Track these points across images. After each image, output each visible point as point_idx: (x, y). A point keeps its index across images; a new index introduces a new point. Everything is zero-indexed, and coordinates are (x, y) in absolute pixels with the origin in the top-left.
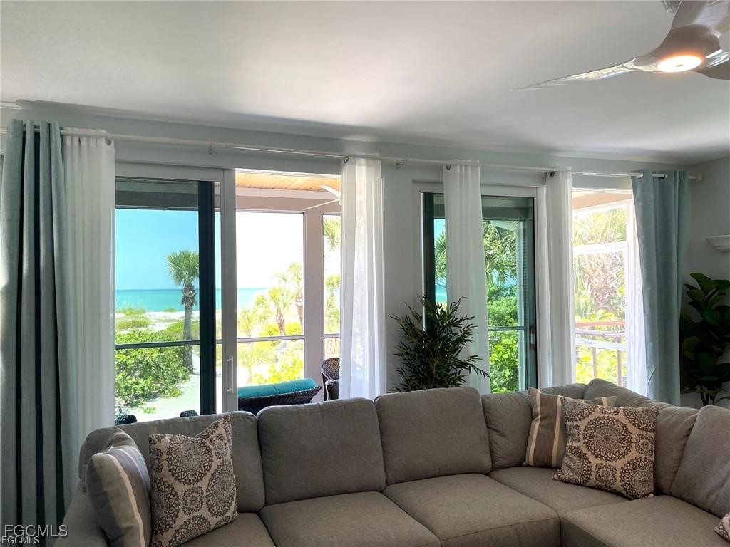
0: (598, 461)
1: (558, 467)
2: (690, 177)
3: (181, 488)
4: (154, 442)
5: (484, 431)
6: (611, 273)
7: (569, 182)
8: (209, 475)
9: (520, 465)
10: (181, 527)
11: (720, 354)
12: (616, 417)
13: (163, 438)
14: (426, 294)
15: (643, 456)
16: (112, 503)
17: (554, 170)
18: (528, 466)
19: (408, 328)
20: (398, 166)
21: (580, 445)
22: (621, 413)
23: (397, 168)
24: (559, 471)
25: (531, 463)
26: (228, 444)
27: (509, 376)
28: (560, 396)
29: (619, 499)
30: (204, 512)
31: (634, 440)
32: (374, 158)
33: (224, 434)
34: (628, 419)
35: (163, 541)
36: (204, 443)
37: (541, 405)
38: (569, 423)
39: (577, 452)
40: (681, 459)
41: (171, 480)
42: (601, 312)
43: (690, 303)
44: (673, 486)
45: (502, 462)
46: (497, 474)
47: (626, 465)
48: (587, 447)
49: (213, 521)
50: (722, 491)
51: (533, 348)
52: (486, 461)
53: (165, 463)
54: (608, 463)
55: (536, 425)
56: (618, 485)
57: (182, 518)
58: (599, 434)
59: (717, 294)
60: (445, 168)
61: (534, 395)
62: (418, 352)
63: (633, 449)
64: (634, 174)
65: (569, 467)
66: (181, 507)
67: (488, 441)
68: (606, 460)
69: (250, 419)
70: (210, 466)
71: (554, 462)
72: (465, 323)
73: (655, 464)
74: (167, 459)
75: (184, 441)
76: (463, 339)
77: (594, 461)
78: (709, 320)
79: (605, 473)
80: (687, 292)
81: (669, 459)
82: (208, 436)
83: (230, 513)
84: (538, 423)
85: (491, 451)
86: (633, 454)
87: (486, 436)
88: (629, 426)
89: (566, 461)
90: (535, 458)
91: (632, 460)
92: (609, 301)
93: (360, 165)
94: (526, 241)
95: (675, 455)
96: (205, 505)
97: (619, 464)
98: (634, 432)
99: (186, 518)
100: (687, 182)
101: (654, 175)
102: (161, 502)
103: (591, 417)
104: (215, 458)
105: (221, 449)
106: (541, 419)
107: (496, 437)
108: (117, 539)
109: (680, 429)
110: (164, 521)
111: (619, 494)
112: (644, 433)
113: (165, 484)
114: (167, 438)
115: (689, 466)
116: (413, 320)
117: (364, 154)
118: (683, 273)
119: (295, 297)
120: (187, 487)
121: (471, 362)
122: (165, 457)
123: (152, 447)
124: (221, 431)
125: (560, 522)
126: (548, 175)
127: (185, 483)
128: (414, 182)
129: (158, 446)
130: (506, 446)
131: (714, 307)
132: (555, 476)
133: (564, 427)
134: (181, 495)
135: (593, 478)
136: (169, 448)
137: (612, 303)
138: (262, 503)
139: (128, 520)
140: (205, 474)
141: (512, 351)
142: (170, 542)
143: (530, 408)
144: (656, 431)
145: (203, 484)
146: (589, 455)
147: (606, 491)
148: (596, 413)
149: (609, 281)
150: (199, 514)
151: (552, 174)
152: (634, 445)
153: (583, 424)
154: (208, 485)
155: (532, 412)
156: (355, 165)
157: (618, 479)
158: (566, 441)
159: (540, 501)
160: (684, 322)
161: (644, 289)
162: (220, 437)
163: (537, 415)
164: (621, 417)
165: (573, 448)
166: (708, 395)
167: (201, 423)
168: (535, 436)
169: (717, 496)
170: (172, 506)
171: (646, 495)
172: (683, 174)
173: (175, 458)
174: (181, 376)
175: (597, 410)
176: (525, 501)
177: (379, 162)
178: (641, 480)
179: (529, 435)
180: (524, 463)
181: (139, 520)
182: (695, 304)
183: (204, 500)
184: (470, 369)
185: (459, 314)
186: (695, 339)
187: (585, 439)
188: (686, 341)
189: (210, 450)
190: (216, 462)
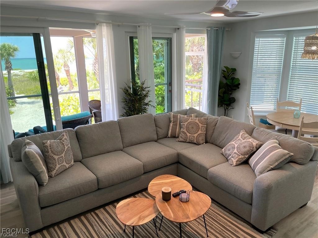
0: (190, 135)
1: (178, 137)
2: (227, 29)
3: (56, 157)
4: (45, 144)
5: (155, 128)
6: (200, 57)
7: (184, 32)
8: (64, 152)
9: (166, 137)
10: (58, 169)
11: (231, 94)
12: (195, 121)
13: (47, 142)
14: (132, 78)
15: (203, 132)
16: (34, 164)
17: (179, 27)
18: (169, 137)
19: (126, 91)
20: (119, 26)
21: (185, 130)
22: (197, 120)
23: (118, 26)
24: (178, 138)
25: (170, 137)
26: (69, 141)
27: (161, 100)
28: (179, 115)
29: (195, 145)
30: (64, 163)
31: (200, 128)
32: (109, 23)
33: (67, 138)
34: (199, 121)
35: (53, 174)
36: (61, 142)
37: (173, 118)
38: (181, 124)
39: (184, 132)
40: (213, 132)
41: (52, 155)
42: (195, 73)
43: (223, 77)
44: (211, 140)
45: (160, 137)
46: (159, 141)
47: (198, 135)
48: (187, 131)
49: (67, 166)
50: (224, 141)
51: (170, 92)
52: (155, 137)
53: (50, 150)
54: (193, 135)
55: (171, 124)
56: (195, 141)
57: (58, 166)
58: (190, 126)
59: (232, 73)
60: (138, 26)
61: (171, 115)
62: (130, 100)
63: (200, 130)
64: (207, 28)
65: (181, 137)
66: (57, 163)
67: (156, 131)
68: (192, 134)
69: (73, 131)
70: (65, 149)
71: (177, 136)
72: (147, 89)
73: (206, 134)
74: (50, 149)
75: (54, 142)
76: (146, 96)
77: (188, 135)
78: (228, 83)
79: (191, 138)
80: (223, 73)
81: (210, 133)
82: (61, 139)
83: (72, 163)
84: (172, 123)
85: (157, 134)
86: (200, 132)
87: (155, 129)
88: (199, 124)
89: (180, 135)
90: (171, 135)
91: (199, 134)
92: (199, 69)
93: (104, 26)
94: (168, 47)
95: (212, 132)
96: (64, 161)
97: (196, 135)
98: (200, 125)
99: (59, 166)
100: (225, 31)
101: (214, 29)
102: (50, 162)
103: (188, 122)
104: (65, 146)
105: (67, 143)
106: (173, 122)
107: (159, 129)
108: (38, 175)
109: (214, 124)
110: (51, 168)
111: (195, 144)
112: (203, 125)
113: (50, 156)
114: (49, 141)
115: (215, 134)
116: (128, 88)
117: (105, 21)
118: (222, 65)
119: (63, 65)
120: (58, 157)
121: (149, 103)
122: (49, 148)
123: (44, 145)
124: (65, 137)
125: (178, 154)
126: (177, 29)
127: (57, 155)
128: (125, 32)
129: (46, 145)
130: (162, 132)
131: (230, 78)
132: (177, 140)
133: (180, 124)
134: (56, 159)
135: (188, 140)
136: (50, 145)
137: (199, 70)
138: (81, 158)
139: (41, 169)
140: (63, 152)
141: (162, 90)
142: (55, 174)
143: (170, 119)
144: (207, 124)
145: (63, 155)
146: (187, 133)
147: (192, 143)
148: (190, 120)
149: (199, 61)
150: (63, 164)
151: (178, 29)
152: (200, 129)
153: (186, 124)
154: (65, 155)
155: (170, 120)
156: (102, 26)
157: (195, 139)
158: (180, 129)
159: (172, 148)
160: (221, 83)
161: (208, 72)
162: (66, 139)
163: (172, 121)
164: (197, 121)
165: (182, 131)
166: (226, 108)
167: (55, 134)
168: (171, 128)
169: (222, 143)
170: (54, 163)
171: (203, 144)
172: (224, 28)
173: (53, 148)
174: (11, 105)
175: (190, 119)
176: (168, 148)
177: (111, 25)
178: (201, 139)
179: (169, 128)
180: (167, 137)
181: (44, 168)
182: (224, 77)
183: (64, 160)
184: (149, 106)
185: (144, 86)
186: (224, 89)
187: (186, 128)
188: (221, 90)
189: (63, 144)
190: (66, 147)
